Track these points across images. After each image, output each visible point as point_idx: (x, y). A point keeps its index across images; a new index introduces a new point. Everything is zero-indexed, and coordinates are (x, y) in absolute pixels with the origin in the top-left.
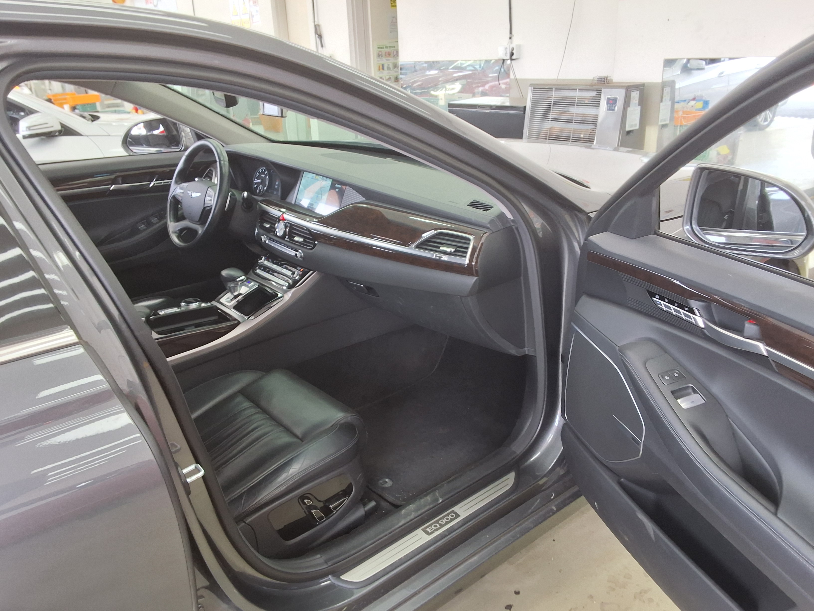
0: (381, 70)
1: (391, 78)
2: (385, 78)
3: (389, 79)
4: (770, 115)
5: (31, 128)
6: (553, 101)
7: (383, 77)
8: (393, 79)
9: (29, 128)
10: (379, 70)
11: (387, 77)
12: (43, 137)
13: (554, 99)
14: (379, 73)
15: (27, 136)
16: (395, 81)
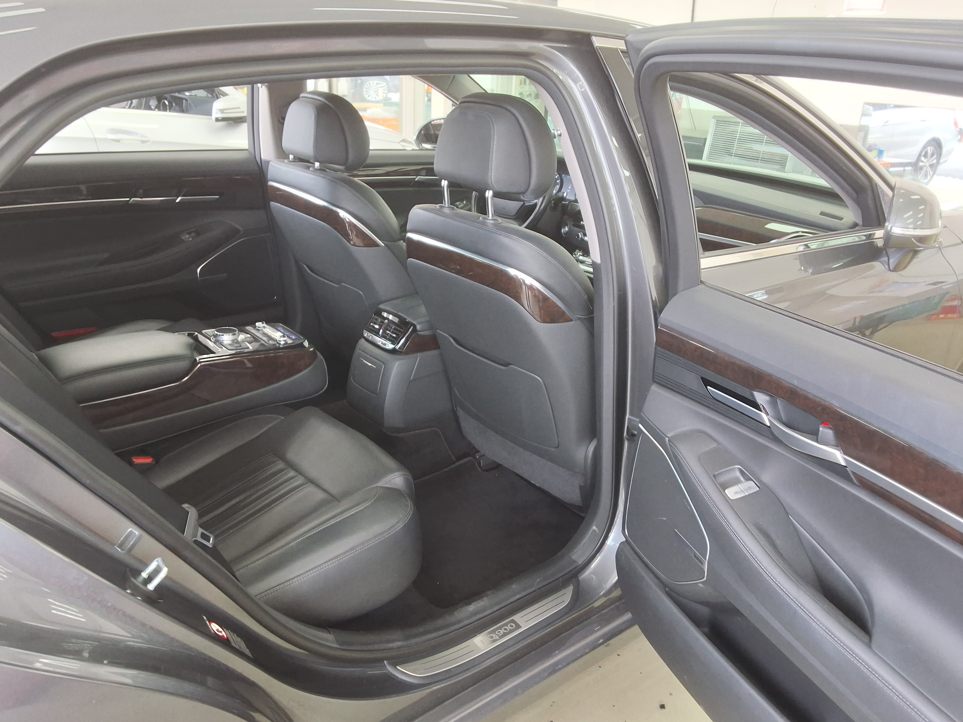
0: (523, 85)
1: (531, 94)
2: (526, 93)
3: (530, 95)
4: (931, 172)
5: (225, 111)
6: (738, 135)
7: (524, 93)
8: (533, 95)
9: (222, 111)
10: (521, 84)
11: (528, 93)
12: (230, 122)
13: (739, 134)
14: (521, 88)
15: (220, 119)
16: (535, 98)
